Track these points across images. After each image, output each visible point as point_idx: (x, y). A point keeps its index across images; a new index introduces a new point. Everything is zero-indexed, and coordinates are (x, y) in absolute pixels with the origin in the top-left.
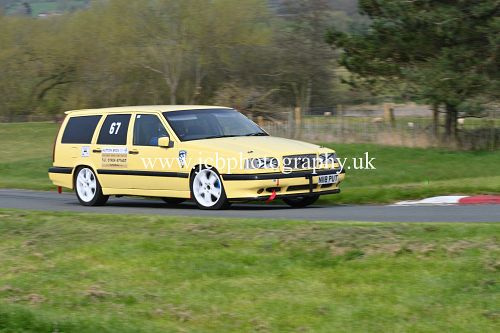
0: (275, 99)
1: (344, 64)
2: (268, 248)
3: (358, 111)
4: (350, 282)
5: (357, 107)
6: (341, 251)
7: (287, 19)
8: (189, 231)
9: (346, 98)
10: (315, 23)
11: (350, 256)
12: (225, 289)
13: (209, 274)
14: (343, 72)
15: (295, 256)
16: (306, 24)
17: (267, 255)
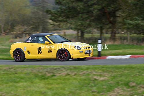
0: (32, 29)
1: (51, 19)
2: (28, 74)
3: (56, 32)
4: (52, 84)
6: (49, 75)
7: (35, 6)
8: (5, 69)
9: (52, 29)
10: (43, 7)
11: (52, 76)
12: (15, 87)
13: (11, 82)
14: (51, 21)
15: (36, 76)
16: (40, 8)
17: (28, 76)
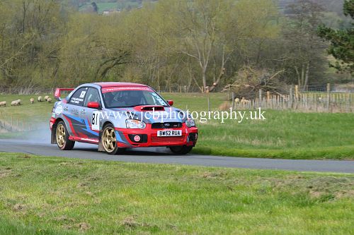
0: (281, 78)
1: (332, 52)
2: (263, 191)
3: (345, 88)
5: (345, 85)
6: (317, 195)
7: (291, 17)
8: (205, 177)
9: (335, 78)
10: (313, 21)
11: (324, 199)
12: (226, 222)
13: (216, 210)
14: (331, 58)
15: (282, 197)
16: (306, 21)
17: (262, 197)
